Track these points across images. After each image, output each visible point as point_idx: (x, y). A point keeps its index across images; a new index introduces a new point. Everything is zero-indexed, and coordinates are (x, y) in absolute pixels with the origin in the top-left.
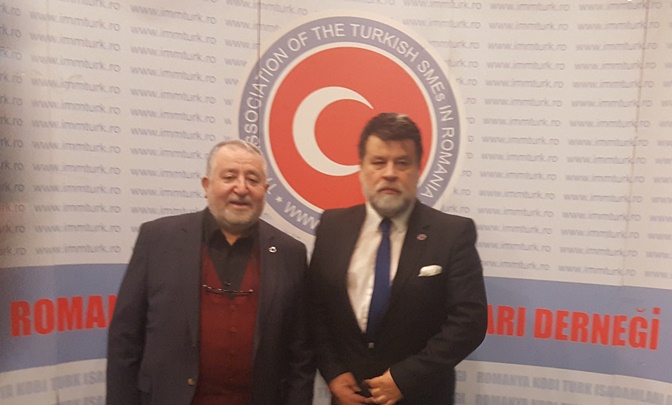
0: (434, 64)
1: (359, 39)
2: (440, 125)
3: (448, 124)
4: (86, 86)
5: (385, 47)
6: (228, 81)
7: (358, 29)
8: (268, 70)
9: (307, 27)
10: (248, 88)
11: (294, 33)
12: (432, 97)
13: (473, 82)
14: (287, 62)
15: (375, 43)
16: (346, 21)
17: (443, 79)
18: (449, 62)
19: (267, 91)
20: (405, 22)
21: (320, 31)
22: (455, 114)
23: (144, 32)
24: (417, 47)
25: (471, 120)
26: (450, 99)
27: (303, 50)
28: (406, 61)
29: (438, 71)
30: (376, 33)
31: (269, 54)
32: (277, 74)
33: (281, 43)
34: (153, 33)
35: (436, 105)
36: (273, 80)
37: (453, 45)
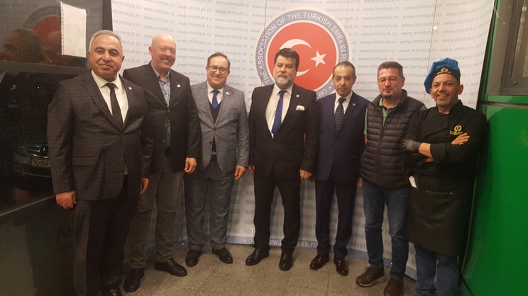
0: (338, 28)
1: (307, 19)
2: (340, 53)
3: (344, 53)
4: (197, 42)
5: (317, 21)
6: (252, 39)
7: (307, 15)
8: (268, 34)
9: (285, 15)
10: (260, 41)
11: (279, 18)
12: (337, 42)
13: (356, 34)
14: (276, 30)
15: (314, 20)
16: (302, 12)
17: (342, 33)
18: (345, 27)
19: (268, 42)
20: (327, 10)
21: (291, 16)
22: (347, 49)
23: (220, 20)
24: (331, 21)
25: (354, 51)
26: (345, 42)
27: (283, 25)
28: (326, 27)
29: (340, 30)
30: (314, 16)
31: (269, 26)
32: (272, 35)
33: (274, 22)
34: (224, 20)
35: (339, 45)
36: (270, 38)
37: (347, 19)
